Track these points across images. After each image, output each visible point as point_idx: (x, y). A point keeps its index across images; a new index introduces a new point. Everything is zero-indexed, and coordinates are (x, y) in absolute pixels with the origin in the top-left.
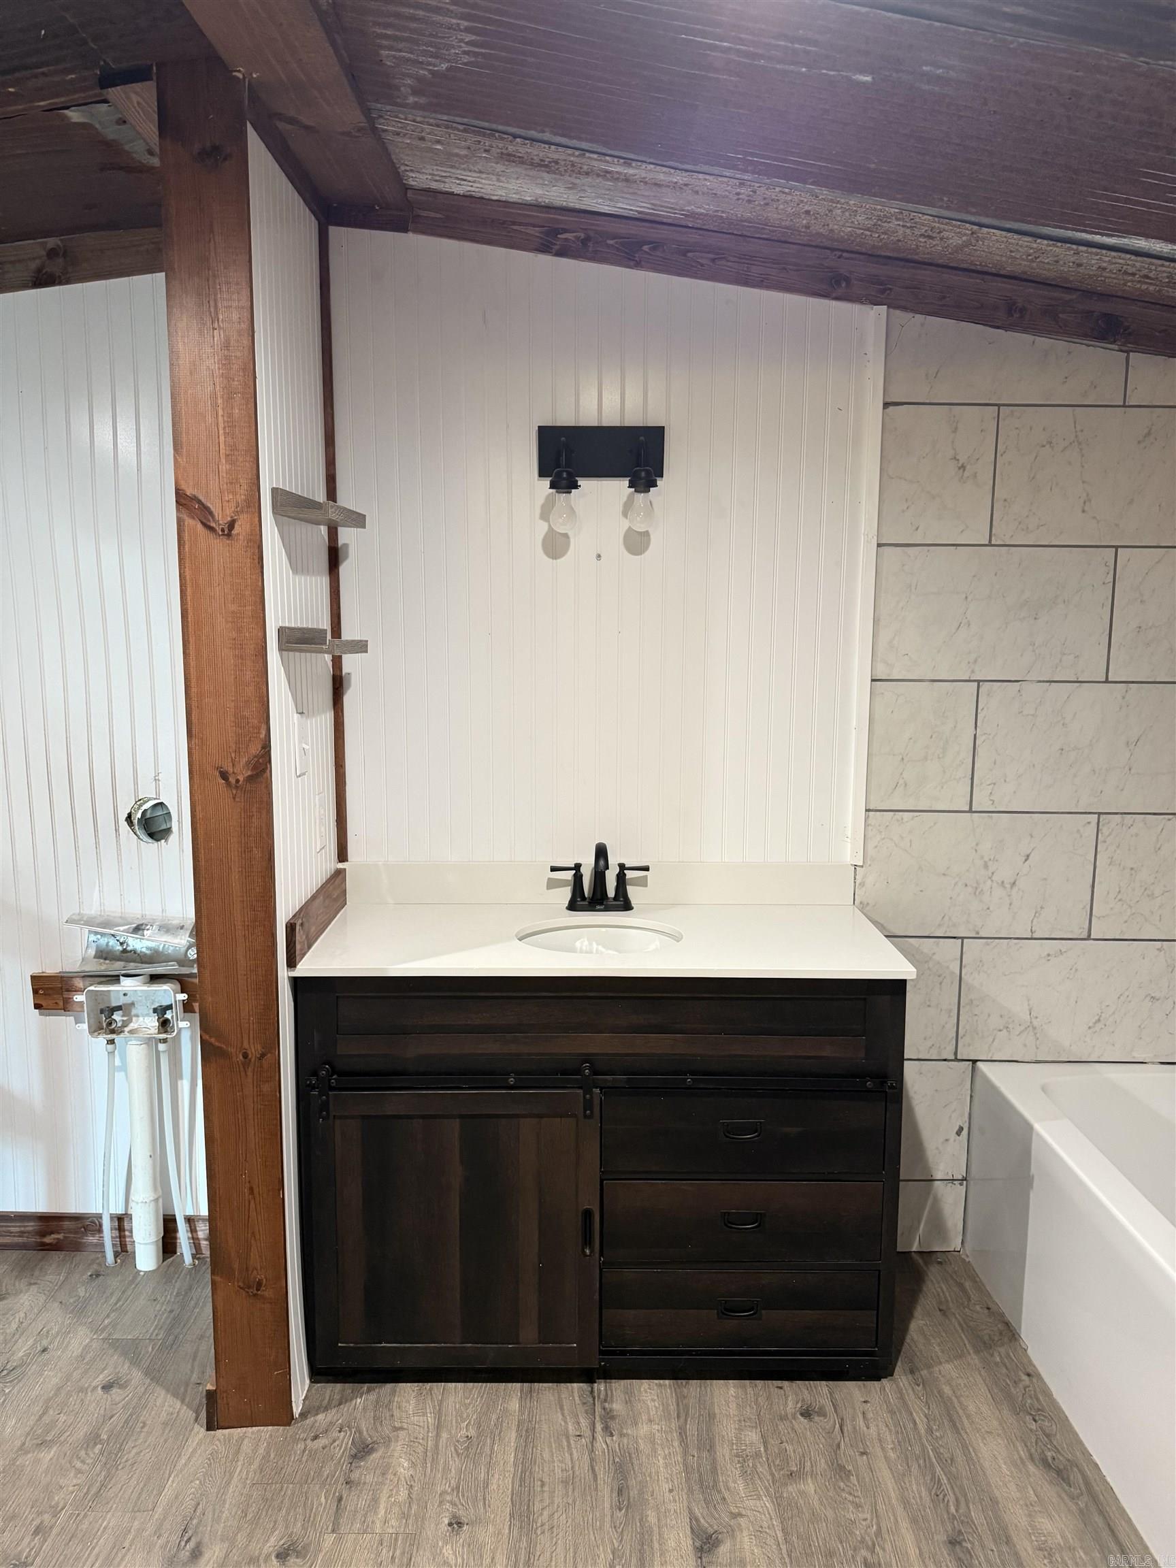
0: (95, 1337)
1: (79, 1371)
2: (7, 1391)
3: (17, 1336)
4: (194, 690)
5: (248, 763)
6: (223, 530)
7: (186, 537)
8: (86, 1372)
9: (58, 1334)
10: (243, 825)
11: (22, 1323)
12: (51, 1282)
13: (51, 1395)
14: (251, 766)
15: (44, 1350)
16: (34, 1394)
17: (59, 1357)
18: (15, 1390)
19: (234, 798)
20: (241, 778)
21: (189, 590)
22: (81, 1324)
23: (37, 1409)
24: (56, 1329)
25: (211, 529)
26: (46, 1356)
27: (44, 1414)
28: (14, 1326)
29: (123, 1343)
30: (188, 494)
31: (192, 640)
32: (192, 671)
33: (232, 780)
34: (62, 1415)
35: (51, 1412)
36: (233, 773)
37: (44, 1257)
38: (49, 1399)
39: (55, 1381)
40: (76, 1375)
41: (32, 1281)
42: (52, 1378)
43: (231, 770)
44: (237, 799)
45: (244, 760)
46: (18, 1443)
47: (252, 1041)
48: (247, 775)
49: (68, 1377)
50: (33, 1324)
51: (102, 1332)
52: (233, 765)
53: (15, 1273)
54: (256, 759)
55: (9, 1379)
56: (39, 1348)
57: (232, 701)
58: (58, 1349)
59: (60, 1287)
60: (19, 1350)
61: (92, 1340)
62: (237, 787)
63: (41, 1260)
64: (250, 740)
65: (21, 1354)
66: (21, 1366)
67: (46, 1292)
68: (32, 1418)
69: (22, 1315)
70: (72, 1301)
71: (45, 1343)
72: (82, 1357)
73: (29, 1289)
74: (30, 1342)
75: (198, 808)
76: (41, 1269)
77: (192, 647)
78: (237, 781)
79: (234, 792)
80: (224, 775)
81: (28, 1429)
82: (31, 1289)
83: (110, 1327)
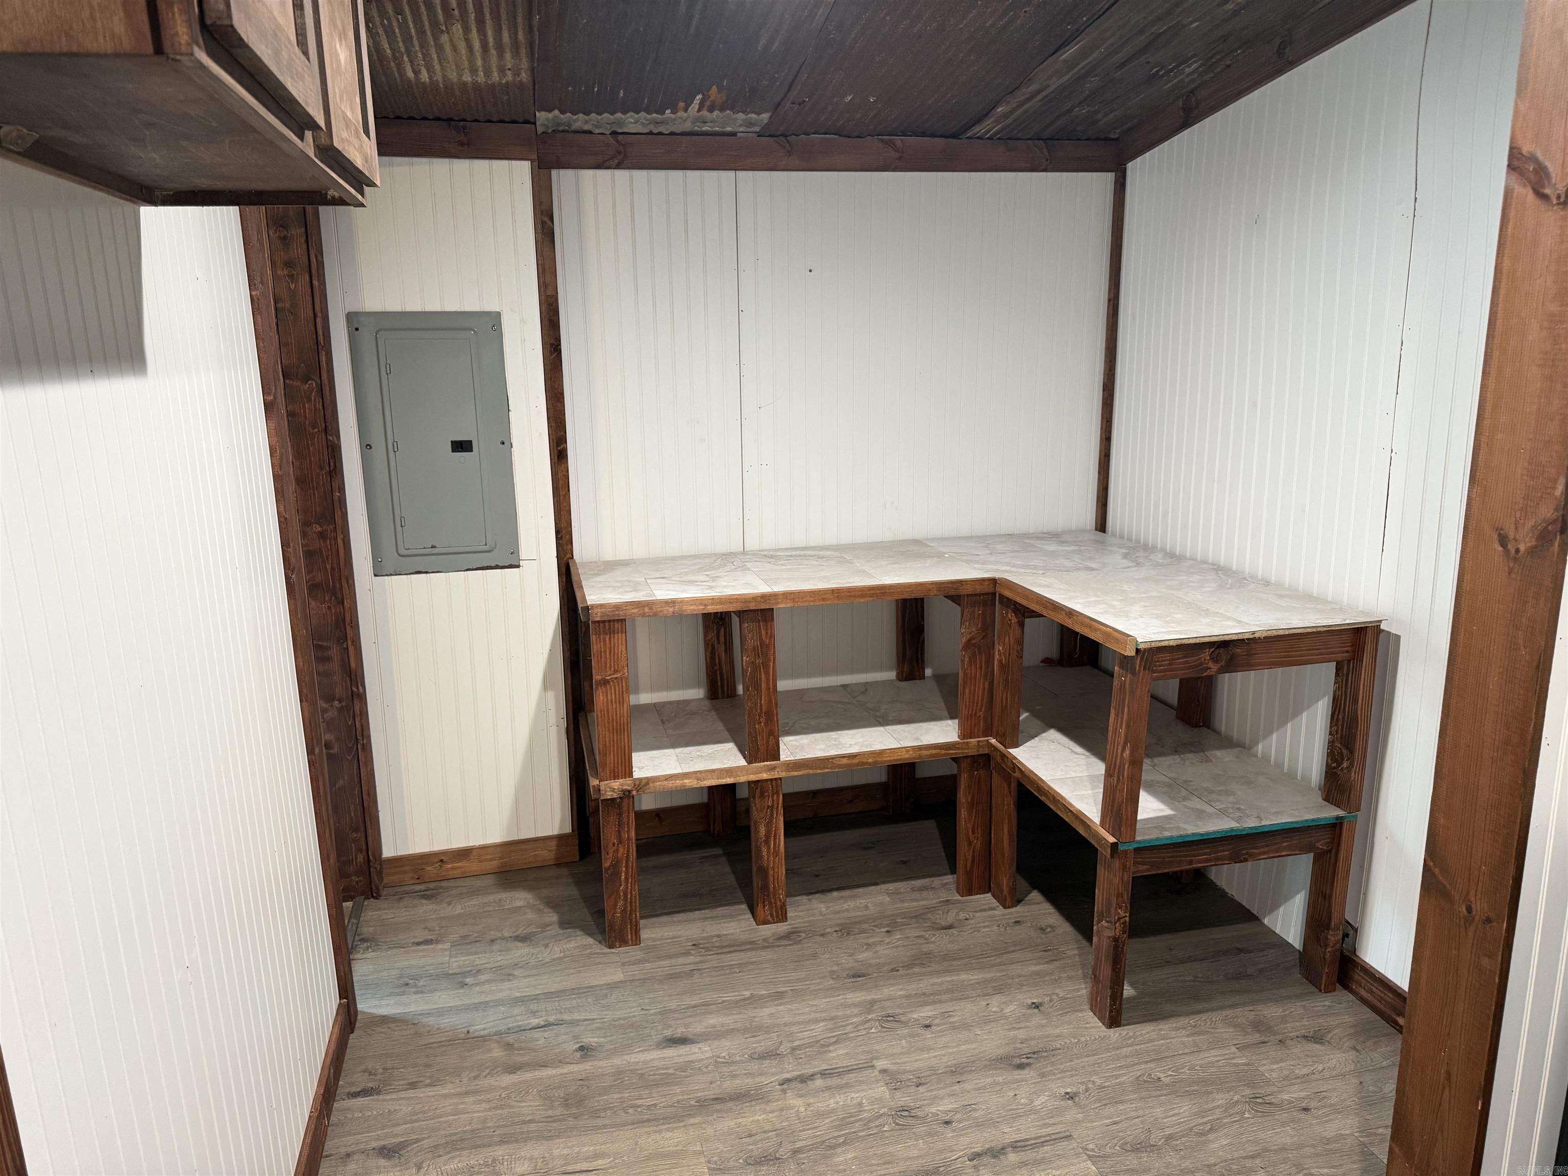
0: (1356, 1134)
1: (1312, 1150)
2: (1246, 1116)
3: (1299, 1081)
4: (1487, 422)
5: (1534, 527)
6: (1559, 197)
7: (1512, 214)
8: (1317, 1155)
9: (1331, 1105)
10: (1513, 612)
11: (1314, 1073)
12: (1372, 1060)
13: (1273, 1148)
14: (1537, 533)
15: (1306, 1110)
16: (1261, 1135)
17: (1311, 1125)
18: (1252, 1121)
19: (1510, 573)
20: (1522, 548)
21: (1503, 285)
22: (1357, 1114)
23: (1251, 1149)
24: (1334, 1100)
25: (1544, 197)
26: (1302, 1116)
27: (1253, 1157)
28: (1305, 1071)
29: (1374, 1161)
30: (1524, 152)
31: (1496, 354)
32: (1489, 396)
33: (1511, 547)
34: (1263, 1171)
35: (1258, 1161)
36: (1515, 539)
37: (1387, 1035)
38: (1266, 1150)
39: (1288, 1140)
40: (1308, 1151)
41: (1359, 1047)
42: (1286, 1136)
43: (1511, 535)
44: (1513, 576)
45: (1530, 523)
46: (1212, 1160)
47: (1479, 895)
48: (1529, 545)
49: (1300, 1146)
50: (1320, 1082)
51: (1368, 1136)
52: (1516, 528)
53: (1352, 1031)
54: (1544, 525)
55: (1260, 1108)
56: (1304, 1104)
57: (1530, 440)
58: (1316, 1118)
59: (1373, 1071)
60: (1289, 1093)
61: (1352, 1134)
62: (1515, 559)
63: (1384, 1035)
64: (1541, 497)
65: (1286, 1097)
66: (1276, 1105)
67: (1358, 1065)
68: (1241, 1152)
69: (1320, 1068)
70: (1371, 1088)
71: (1312, 1104)
72: (1328, 1141)
73: (1348, 1052)
74: (1303, 1094)
75: (1467, 577)
76: (1375, 1043)
77: (1494, 364)
78: (1517, 551)
79: (1511, 565)
80: (1503, 541)
81: (1229, 1157)
82: (1350, 1053)
83: (1379, 1137)
